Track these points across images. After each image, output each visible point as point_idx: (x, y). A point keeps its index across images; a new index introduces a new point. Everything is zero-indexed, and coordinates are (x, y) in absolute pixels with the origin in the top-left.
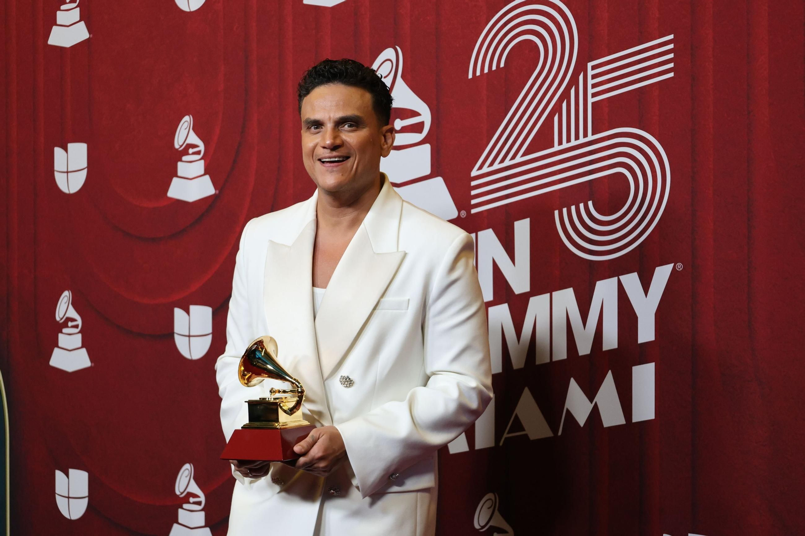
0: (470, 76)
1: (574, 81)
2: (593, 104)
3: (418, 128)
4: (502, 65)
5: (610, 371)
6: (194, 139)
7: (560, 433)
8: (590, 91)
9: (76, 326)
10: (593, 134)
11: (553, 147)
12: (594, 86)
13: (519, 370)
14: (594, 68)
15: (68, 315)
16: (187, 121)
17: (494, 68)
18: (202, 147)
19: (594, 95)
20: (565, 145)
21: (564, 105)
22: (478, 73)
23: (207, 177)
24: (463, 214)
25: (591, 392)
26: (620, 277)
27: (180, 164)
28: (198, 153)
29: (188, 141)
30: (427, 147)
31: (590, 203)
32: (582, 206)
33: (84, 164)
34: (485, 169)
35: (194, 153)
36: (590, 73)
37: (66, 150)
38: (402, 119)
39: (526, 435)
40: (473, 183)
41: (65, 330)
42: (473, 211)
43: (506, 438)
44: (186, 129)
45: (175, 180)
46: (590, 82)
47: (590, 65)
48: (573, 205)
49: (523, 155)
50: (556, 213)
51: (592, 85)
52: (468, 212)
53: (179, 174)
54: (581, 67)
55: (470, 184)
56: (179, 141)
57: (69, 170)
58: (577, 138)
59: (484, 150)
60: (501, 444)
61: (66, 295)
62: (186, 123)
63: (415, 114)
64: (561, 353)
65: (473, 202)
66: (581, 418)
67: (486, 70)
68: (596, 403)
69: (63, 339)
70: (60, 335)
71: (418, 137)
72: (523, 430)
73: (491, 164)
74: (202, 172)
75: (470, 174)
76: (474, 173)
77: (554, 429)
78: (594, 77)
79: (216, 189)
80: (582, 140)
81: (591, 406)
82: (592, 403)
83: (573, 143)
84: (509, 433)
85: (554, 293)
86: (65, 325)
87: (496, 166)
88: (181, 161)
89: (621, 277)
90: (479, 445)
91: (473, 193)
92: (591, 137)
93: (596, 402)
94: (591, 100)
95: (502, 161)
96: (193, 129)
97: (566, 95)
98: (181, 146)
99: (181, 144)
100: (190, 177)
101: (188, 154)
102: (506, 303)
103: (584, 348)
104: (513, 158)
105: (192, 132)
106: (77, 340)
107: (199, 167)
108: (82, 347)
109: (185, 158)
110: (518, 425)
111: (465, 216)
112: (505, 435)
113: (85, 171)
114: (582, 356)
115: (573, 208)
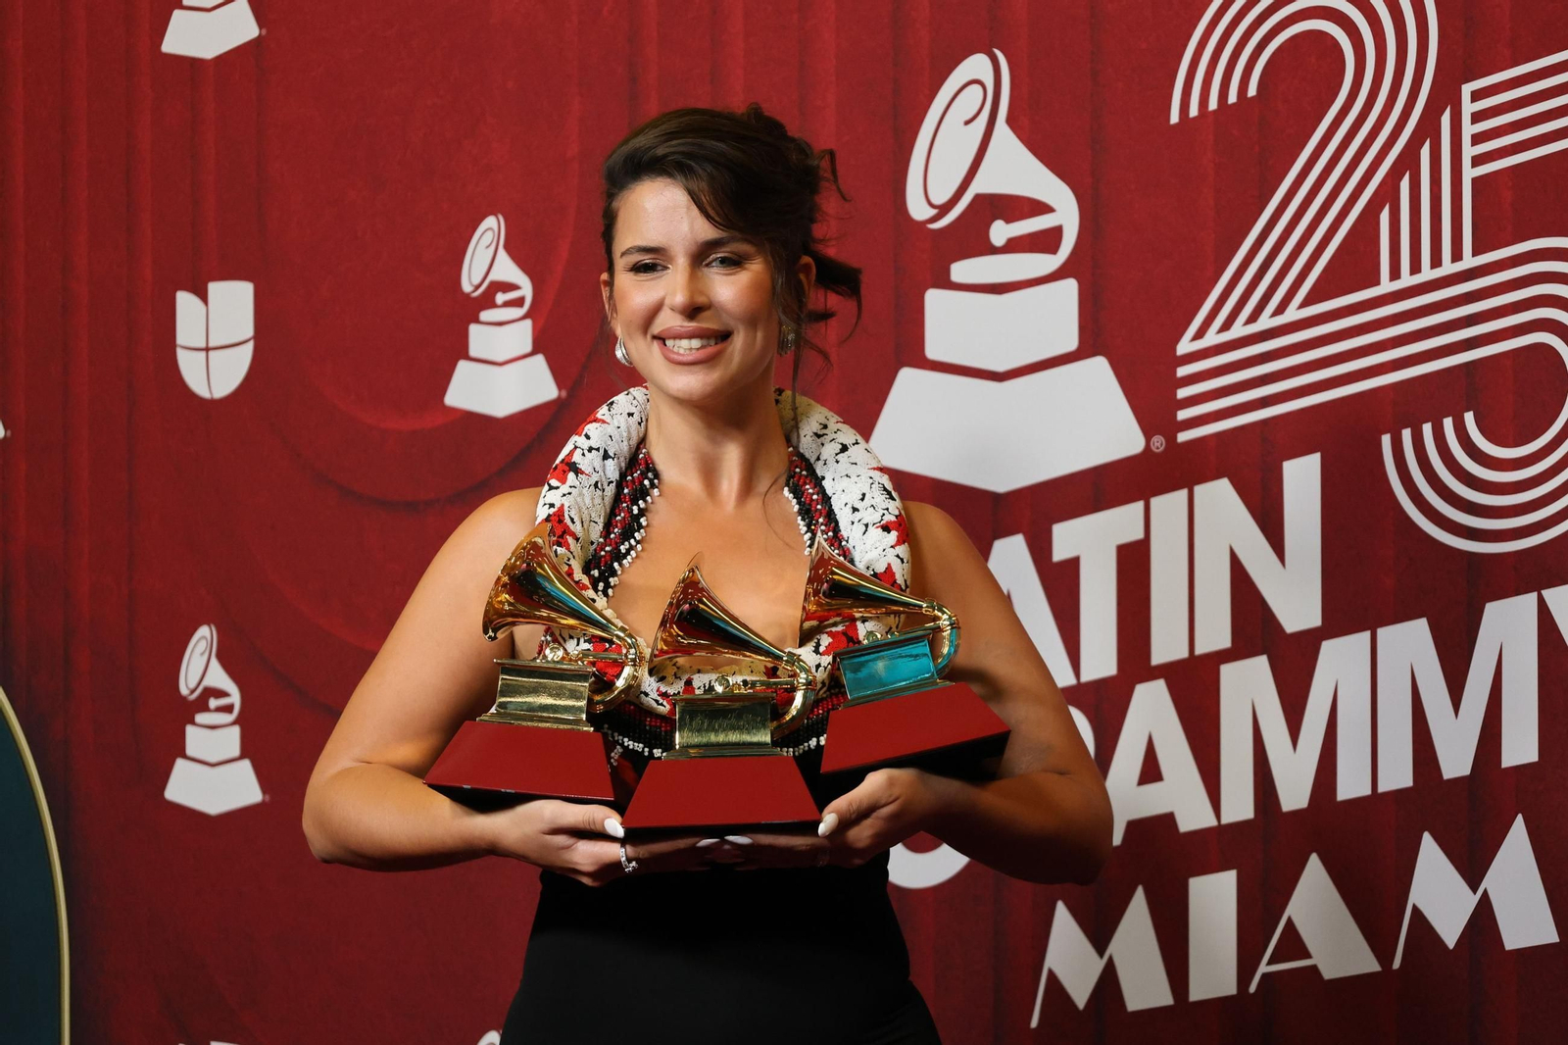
0: (1174, 118)
1: (1428, 129)
2: (1475, 181)
3: (1047, 241)
4: (1252, 91)
5: (1520, 818)
6: (507, 270)
7: (1397, 964)
8: (1469, 151)
9: (228, 709)
10: (1477, 251)
11: (1377, 283)
12: (1477, 139)
13: (1296, 814)
14: (1476, 96)
15: (208, 682)
16: (491, 229)
17: (1232, 98)
18: (526, 290)
19: (1477, 161)
20: (1407, 280)
21: (1405, 185)
22: (1194, 111)
23: (540, 359)
24: (1159, 443)
25: (1473, 866)
26: (1544, 593)
27: (473, 328)
28: (518, 302)
29: (494, 276)
30: (1070, 287)
31: (1469, 418)
32: (1448, 423)
33: (247, 329)
34: (1212, 338)
35: (507, 304)
36: (1468, 108)
37: (204, 297)
38: (1008, 221)
39: (1314, 969)
40: (1183, 371)
41: (200, 718)
42: (1183, 437)
43: (1265, 976)
44: (488, 247)
45: (463, 366)
46: (1468, 130)
47: (1467, 89)
48: (1427, 422)
49: (1304, 304)
50: (1386, 440)
51: (1473, 136)
52: (1171, 439)
53: (473, 352)
54: (1445, 95)
55: (1175, 372)
56: (471, 277)
57: (211, 345)
58: (1436, 262)
59: (1208, 294)
60: (1253, 988)
61: (204, 637)
62: (489, 235)
63: (1040, 208)
64: (1398, 775)
65: (1183, 415)
66: (1450, 928)
67: (1213, 105)
68: (1485, 892)
69: (196, 739)
70: (190, 730)
71: (1048, 263)
72: (1307, 955)
73: (1227, 326)
74: (528, 348)
75: (1175, 350)
76: (1184, 347)
77: (1383, 952)
78: (1477, 117)
79: (560, 385)
80: (1448, 268)
81: (1472, 900)
82: (1475, 891)
83: (1427, 274)
84: (1270, 963)
85: (1381, 632)
86: (201, 705)
87: (1239, 330)
88: (477, 321)
89: (1547, 593)
90: (1196, 994)
91: (1183, 393)
92: (1469, 261)
93: (1485, 890)
94: (1469, 173)
95: (1253, 318)
96: (506, 247)
97: (1408, 162)
98: (477, 287)
99: (476, 281)
100: (500, 359)
101: (493, 305)
102: (1262, 654)
103: (1456, 760)
104: (1280, 310)
105: (502, 254)
106: (230, 740)
107: (521, 336)
108: (242, 757)
109: (485, 315)
110: (1293, 944)
111: (1161, 449)
112: (1264, 968)
113: (249, 347)
114: (1449, 780)
115: (1427, 429)
